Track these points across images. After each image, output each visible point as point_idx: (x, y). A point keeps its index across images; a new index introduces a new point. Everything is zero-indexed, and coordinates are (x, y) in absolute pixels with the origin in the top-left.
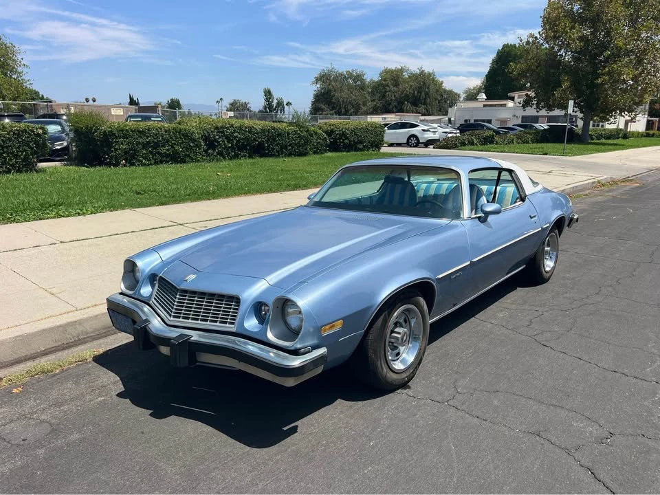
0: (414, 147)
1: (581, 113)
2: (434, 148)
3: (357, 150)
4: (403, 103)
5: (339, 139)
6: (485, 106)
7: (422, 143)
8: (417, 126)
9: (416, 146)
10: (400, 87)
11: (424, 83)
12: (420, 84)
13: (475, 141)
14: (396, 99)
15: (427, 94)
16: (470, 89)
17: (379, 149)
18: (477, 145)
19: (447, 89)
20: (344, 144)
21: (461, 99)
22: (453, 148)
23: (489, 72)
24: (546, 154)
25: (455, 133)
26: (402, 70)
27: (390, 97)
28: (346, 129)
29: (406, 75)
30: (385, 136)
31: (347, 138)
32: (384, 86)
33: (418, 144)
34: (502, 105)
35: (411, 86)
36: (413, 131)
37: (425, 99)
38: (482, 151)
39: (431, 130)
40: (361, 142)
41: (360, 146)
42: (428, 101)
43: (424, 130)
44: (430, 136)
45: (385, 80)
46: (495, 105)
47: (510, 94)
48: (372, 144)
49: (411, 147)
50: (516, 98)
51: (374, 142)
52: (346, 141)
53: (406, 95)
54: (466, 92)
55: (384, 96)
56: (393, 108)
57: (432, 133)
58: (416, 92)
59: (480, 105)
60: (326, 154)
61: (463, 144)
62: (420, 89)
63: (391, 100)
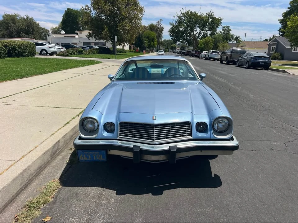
0: (45, 55)
1: (112, 41)
2: (57, 56)
3: (23, 56)
4: (20, 33)
5: (12, 50)
6: (65, 37)
7: (49, 54)
8: (45, 45)
9: (46, 55)
10: (17, 24)
11: (30, 23)
12: (28, 24)
13: (76, 53)
14: (16, 31)
15: (33, 29)
16: (54, 28)
17: (34, 56)
18: (76, 54)
19: (42, 27)
20: (15, 53)
21: (50, 33)
22: (67, 56)
23: (63, 21)
24: (109, 59)
25: (64, 49)
26: (16, 15)
27: (11, 29)
28: (15, 45)
29: (18, 18)
30: (36, 49)
31: (16, 50)
32: (6, 23)
33: (47, 54)
34: (73, 37)
35: (23, 24)
36: (43, 47)
37: (32, 31)
38: (81, 57)
39: (53, 47)
40: (24, 52)
41: (24, 54)
42: (34, 32)
43: (49, 47)
44: (52, 50)
45: (7, 20)
46: (70, 37)
47: (76, 32)
48: (30, 54)
49: (43, 55)
50: (79, 34)
51: (31, 52)
52: (17, 52)
53: (21, 29)
54: (52, 29)
55: (8, 29)
56: (14, 35)
57: (54, 49)
58: (27, 28)
59: (63, 36)
60: (6, 59)
61: (71, 54)
62: (29, 26)
63: (13, 31)
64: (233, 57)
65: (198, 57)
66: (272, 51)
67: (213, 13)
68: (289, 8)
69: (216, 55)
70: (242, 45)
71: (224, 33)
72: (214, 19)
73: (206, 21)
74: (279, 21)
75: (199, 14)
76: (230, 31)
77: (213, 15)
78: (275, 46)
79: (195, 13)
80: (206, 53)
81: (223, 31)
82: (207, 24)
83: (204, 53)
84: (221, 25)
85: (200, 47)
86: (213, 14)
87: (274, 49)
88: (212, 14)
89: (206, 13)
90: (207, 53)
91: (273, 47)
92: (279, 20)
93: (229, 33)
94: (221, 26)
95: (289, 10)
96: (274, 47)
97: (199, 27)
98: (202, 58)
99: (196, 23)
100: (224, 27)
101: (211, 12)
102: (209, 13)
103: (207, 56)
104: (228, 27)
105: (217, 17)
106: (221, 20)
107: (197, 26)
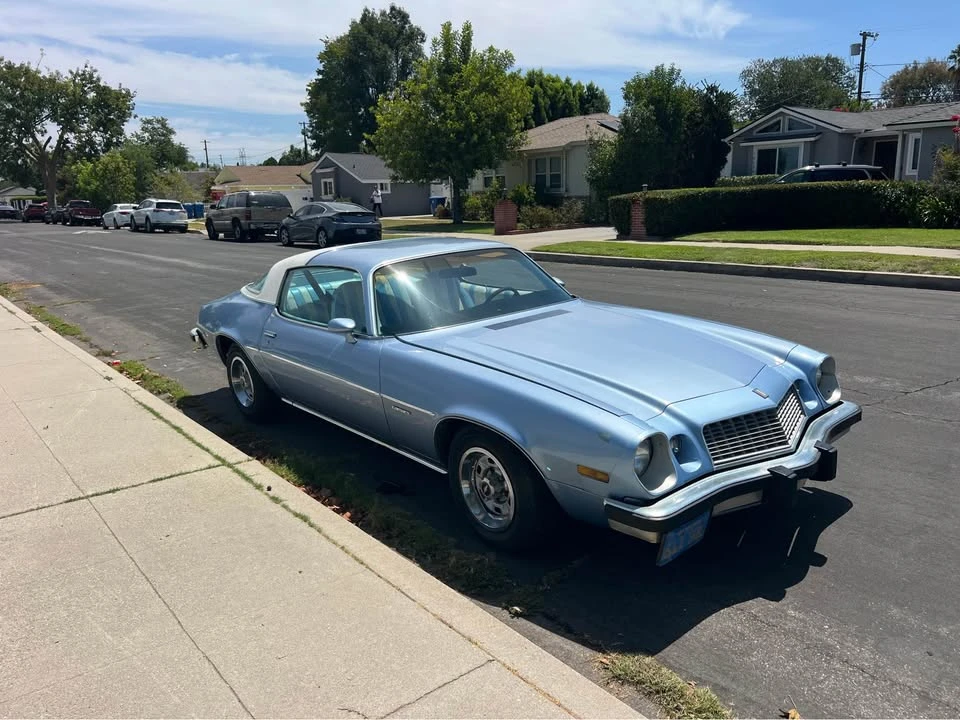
64: (256, 217)
65: (97, 223)
66: (326, 193)
67: (95, 71)
68: (319, 72)
69: (172, 213)
70: (227, 180)
71: (151, 141)
72: (104, 91)
73: (78, 101)
74: (303, 108)
75: (45, 73)
76: (173, 136)
77: (99, 79)
78: (331, 180)
79: (27, 71)
80: (132, 211)
81: (146, 135)
82: (82, 109)
83: (121, 208)
84: (134, 112)
85: (87, 190)
86: (95, 75)
87: (331, 188)
88: (91, 76)
89: (71, 72)
90: (134, 208)
91: (325, 183)
92: (302, 104)
93: (169, 142)
94: (136, 116)
95: (320, 77)
96: (330, 183)
97: (54, 117)
98: (118, 228)
99: (40, 104)
100: (149, 122)
101: (88, 69)
102: (80, 72)
103: (141, 220)
104: (163, 122)
105: (114, 87)
106: (128, 95)
107: (45, 115)
